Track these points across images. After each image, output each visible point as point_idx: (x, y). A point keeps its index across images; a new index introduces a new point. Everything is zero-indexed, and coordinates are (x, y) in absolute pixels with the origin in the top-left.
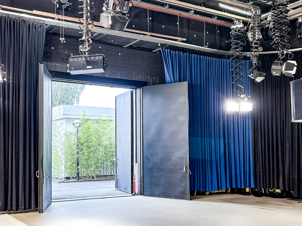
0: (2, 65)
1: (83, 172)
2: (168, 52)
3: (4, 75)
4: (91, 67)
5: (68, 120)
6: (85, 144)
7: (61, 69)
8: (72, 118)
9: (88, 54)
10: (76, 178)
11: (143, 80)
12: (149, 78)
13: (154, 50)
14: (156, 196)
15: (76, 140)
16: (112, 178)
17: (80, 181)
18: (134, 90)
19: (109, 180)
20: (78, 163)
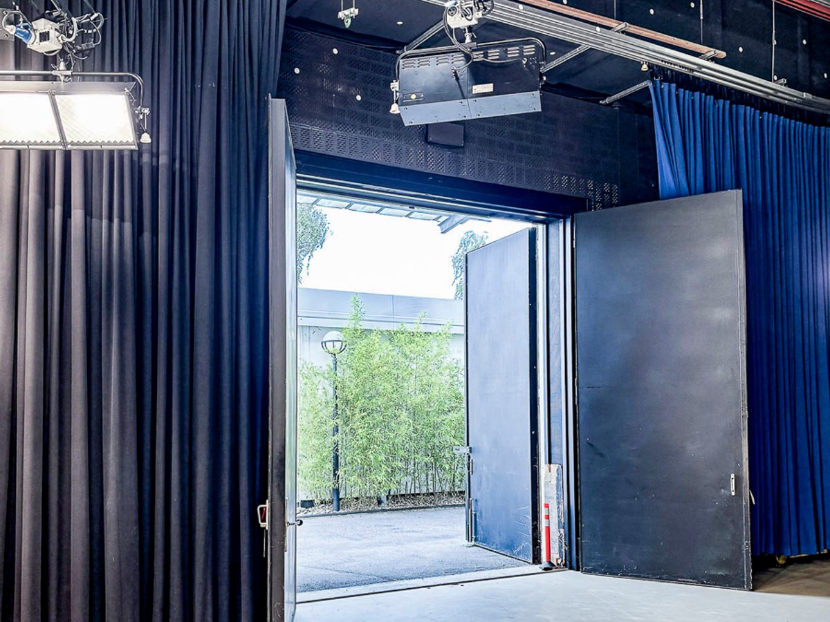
0: (134, 80)
1: (352, 486)
2: (670, 91)
3: (141, 117)
4: (489, 88)
5: (308, 335)
6: (359, 404)
7: (324, 143)
8: (317, 327)
9: (472, 39)
10: (331, 502)
11: (573, 192)
12: (590, 185)
13: (604, 96)
14: (624, 575)
15: (331, 391)
16: (431, 503)
17: (341, 511)
18: (541, 229)
19: (423, 508)
20: (336, 458)
